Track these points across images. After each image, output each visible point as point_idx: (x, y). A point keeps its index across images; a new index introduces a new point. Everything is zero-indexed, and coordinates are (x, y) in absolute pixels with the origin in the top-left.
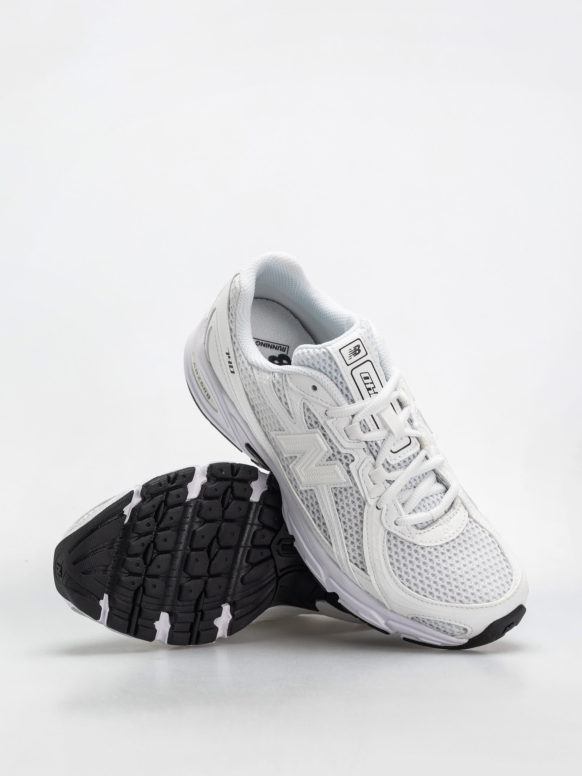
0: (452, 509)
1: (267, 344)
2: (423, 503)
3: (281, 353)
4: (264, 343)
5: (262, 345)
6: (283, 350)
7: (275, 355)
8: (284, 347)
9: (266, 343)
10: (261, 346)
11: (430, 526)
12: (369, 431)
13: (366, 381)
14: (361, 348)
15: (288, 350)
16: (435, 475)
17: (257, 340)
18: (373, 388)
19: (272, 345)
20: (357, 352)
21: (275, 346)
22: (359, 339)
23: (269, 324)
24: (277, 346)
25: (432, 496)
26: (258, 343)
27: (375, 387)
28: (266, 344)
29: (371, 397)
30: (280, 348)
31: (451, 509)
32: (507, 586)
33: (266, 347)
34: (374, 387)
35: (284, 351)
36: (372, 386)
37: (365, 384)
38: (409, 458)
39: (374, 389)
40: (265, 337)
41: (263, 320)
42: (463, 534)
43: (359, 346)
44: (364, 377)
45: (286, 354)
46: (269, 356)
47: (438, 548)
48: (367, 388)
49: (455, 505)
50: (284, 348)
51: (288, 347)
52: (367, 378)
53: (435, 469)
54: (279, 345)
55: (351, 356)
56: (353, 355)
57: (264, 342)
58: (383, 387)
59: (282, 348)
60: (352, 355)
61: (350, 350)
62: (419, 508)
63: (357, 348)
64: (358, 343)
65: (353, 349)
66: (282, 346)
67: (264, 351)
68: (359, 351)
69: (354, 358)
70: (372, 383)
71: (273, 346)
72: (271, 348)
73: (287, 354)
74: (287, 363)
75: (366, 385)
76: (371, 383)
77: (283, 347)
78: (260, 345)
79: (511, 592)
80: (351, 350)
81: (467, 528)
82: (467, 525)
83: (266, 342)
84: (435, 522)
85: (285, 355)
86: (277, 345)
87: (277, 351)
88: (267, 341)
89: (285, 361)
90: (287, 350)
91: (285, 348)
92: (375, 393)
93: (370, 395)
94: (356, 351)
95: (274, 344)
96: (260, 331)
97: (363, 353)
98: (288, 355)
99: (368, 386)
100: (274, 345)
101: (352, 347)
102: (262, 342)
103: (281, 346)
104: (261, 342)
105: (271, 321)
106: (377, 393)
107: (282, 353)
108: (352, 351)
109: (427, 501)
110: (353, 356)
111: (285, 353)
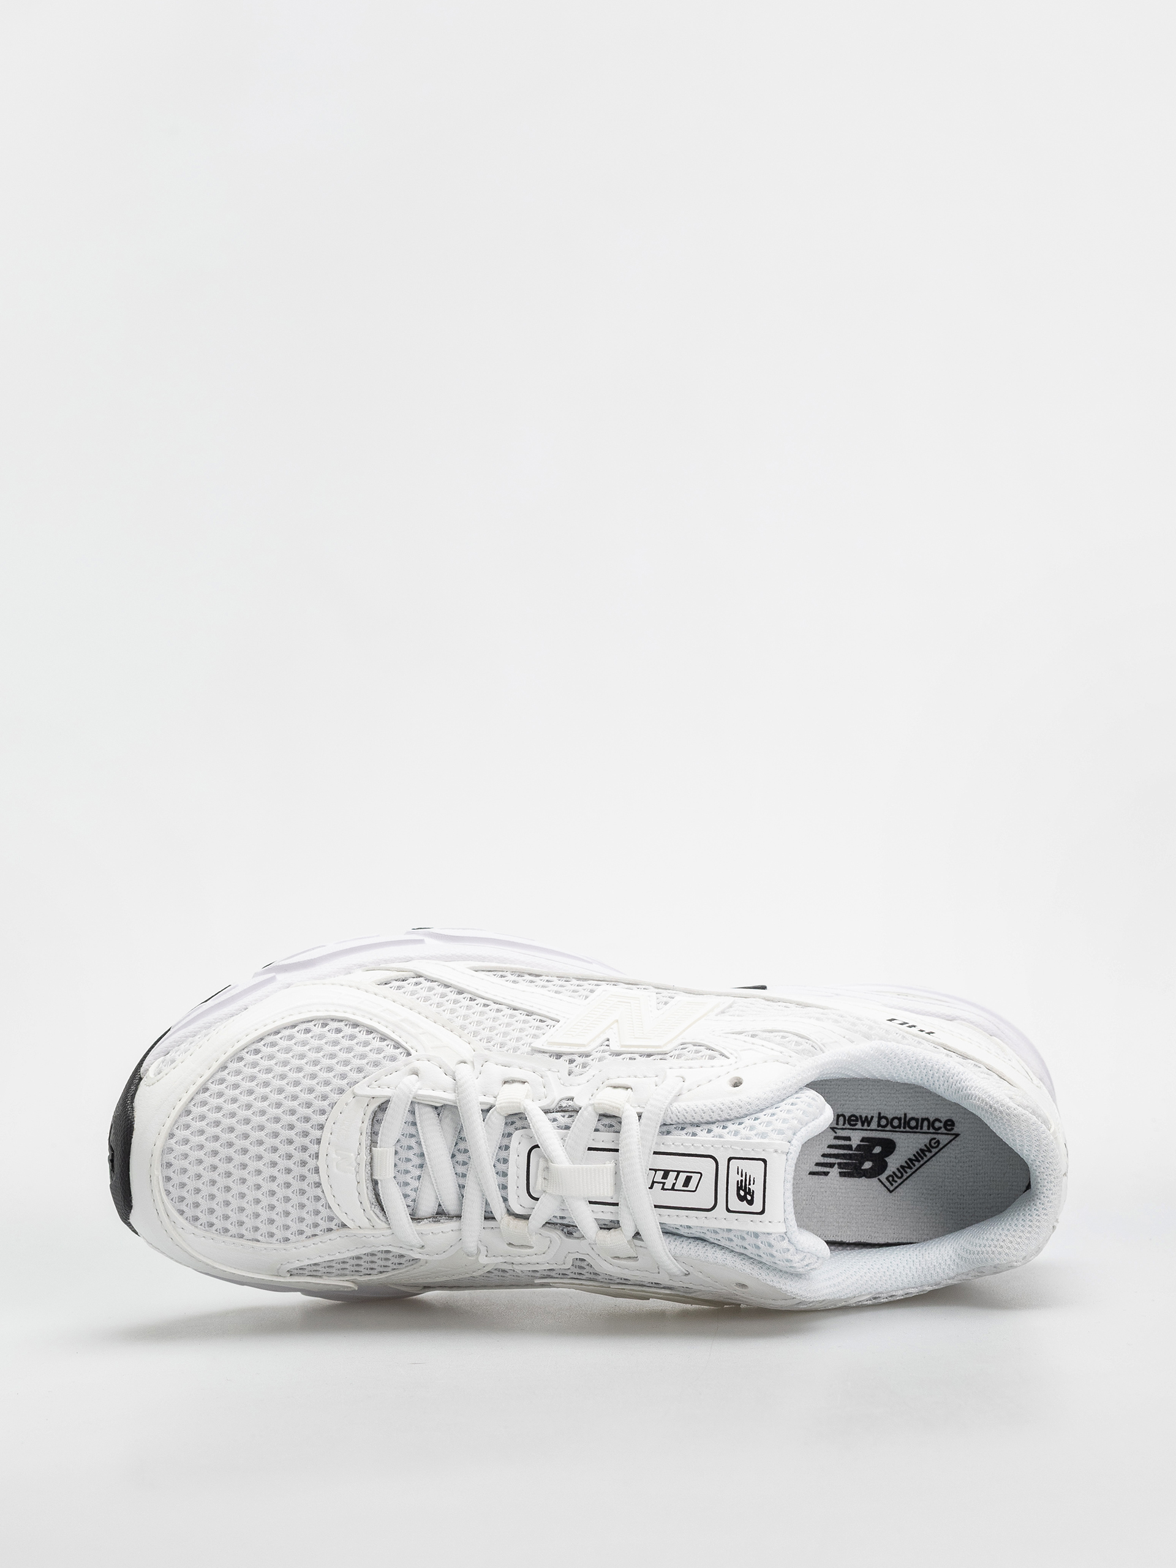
0: (373, 1200)
1: (922, 1158)
2: (416, 1150)
3: (888, 1168)
4: (927, 1153)
5: (925, 1149)
6: (891, 1179)
7: (892, 1156)
8: (895, 1185)
9: (924, 1157)
10: (926, 1145)
11: (369, 1134)
12: (596, 1130)
13: (683, 1177)
14: (744, 1206)
15: (885, 1186)
16: (452, 1213)
17: (941, 1146)
18: (664, 1184)
19: (914, 1165)
20: (742, 1193)
21: (908, 1170)
22: (763, 1212)
23: (957, 1188)
24: (906, 1172)
25: (419, 1177)
26: (935, 1143)
27: (663, 1189)
28: (922, 1155)
29: (650, 1169)
30: (899, 1175)
31: (374, 1196)
32: (176, 1193)
33: (917, 1152)
34: (665, 1187)
35: (887, 1179)
36: (669, 1184)
37: (679, 1172)
38: (505, 1174)
39: (662, 1185)
40: (938, 1163)
41: (971, 1184)
42: (318, 1185)
43: (751, 1203)
44: (691, 1177)
45: (880, 1177)
46: (897, 1145)
47: (321, 1119)
48: (671, 1173)
49: (378, 1210)
50: (893, 1183)
51: (891, 1192)
52: (688, 1180)
53: (460, 1220)
54: (904, 1177)
55: (742, 1176)
56: (742, 1181)
57: (929, 1155)
58: (656, 1206)
59: (896, 1179)
60: (744, 1179)
61: (754, 1181)
62: (412, 1136)
63: (749, 1198)
64: (757, 1206)
65: (752, 1187)
66: (899, 1181)
67: (913, 1143)
68: (742, 1199)
69: (735, 1178)
70: (673, 1189)
71: (912, 1166)
72: (910, 1160)
73: (879, 1179)
74: (862, 1168)
75: (676, 1173)
76: (674, 1184)
77: (896, 1182)
78: (928, 1145)
79: (160, 1191)
80: (752, 1182)
81: (323, 1201)
82: (330, 1207)
83: (925, 1159)
84: (368, 1148)
85: (881, 1174)
86: (908, 1175)
87: (898, 1166)
88: (928, 1163)
89: (870, 1166)
90: (887, 1184)
91: (892, 1185)
92: (653, 1182)
93: (656, 1170)
94: (745, 1193)
95: (913, 1170)
96: (954, 1164)
97: (735, 1204)
98: (876, 1179)
99: (672, 1175)
100: (911, 1168)
101: (757, 1188)
102: (930, 1152)
103: (902, 1180)
104: (934, 1151)
105: (959, 1197)
106: (651, 1188)
107: (888, 1173)
108: (750, 1184)
109: (416, 1161)
110: (739, 1178)
111: (883, 1177)
